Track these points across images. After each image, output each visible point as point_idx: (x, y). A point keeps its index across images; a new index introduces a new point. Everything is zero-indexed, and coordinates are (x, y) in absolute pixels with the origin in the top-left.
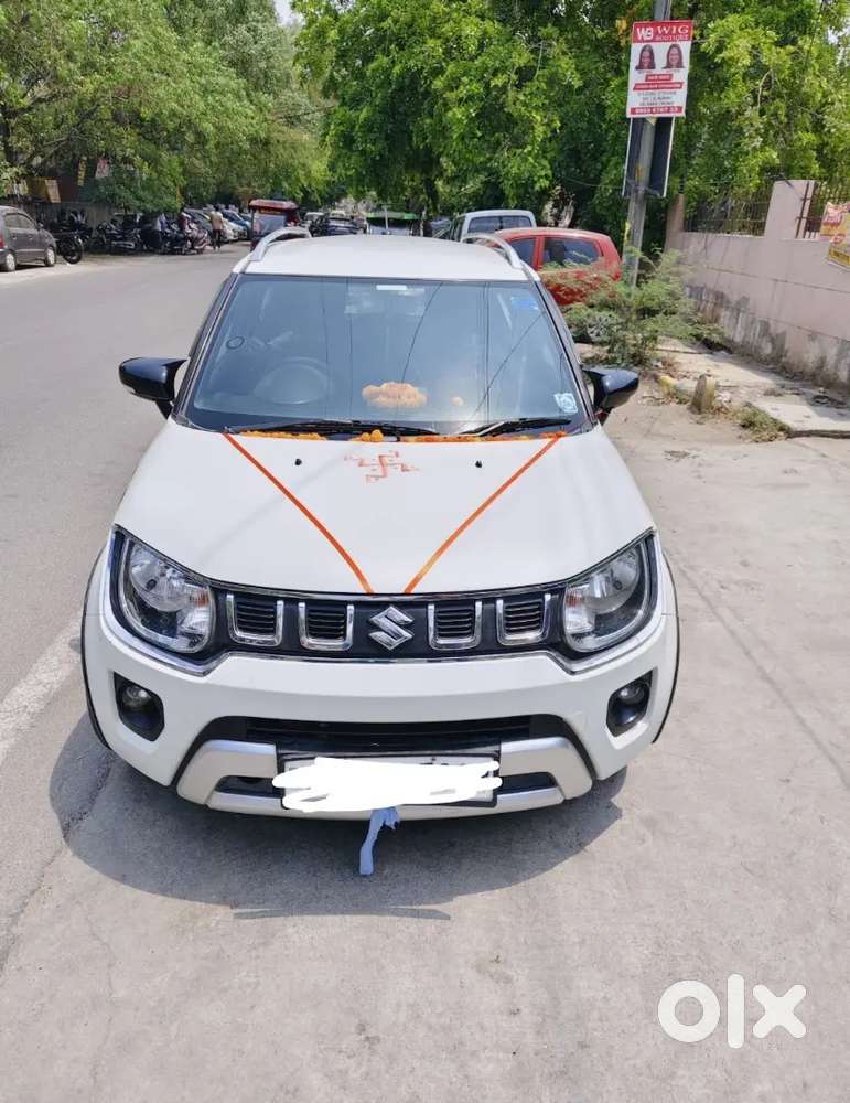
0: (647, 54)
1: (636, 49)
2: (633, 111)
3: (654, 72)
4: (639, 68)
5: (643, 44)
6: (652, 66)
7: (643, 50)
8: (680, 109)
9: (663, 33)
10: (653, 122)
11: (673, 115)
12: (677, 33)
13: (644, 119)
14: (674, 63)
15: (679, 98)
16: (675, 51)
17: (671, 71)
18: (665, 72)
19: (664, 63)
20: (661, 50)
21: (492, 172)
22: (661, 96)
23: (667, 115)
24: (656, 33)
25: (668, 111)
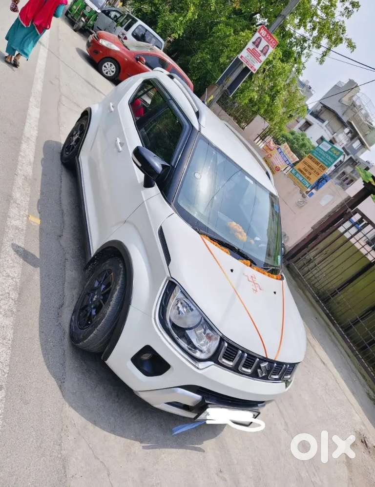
0: (259, 40)
1: (257, 35)
2: (242, 57)
3: (256, 49)
4: (254, 43)
5: (260, 36)
6: (257, 46)
7: (259, 38)
8: (255, 70)
9: (268, 38)
10: (244, 66)
11: (252, 70)
12: (271, 42)
13: (242, 63)
14: (264, 52)
15: (257, 66)
16: (267, 47)
17: (262, 54)
18: (260, 52)
19: (261, 49)
20: (264, 43)
21: (157, 9)
22: (253, 60)
23: (250, 68)
24: (266, 36)
25: (251, 67)
